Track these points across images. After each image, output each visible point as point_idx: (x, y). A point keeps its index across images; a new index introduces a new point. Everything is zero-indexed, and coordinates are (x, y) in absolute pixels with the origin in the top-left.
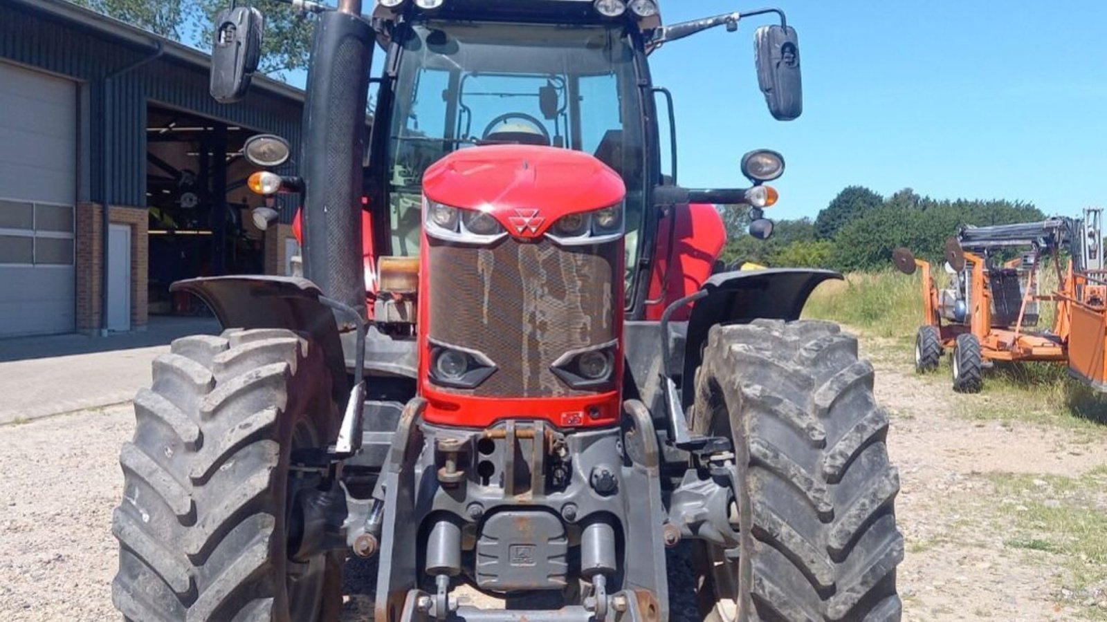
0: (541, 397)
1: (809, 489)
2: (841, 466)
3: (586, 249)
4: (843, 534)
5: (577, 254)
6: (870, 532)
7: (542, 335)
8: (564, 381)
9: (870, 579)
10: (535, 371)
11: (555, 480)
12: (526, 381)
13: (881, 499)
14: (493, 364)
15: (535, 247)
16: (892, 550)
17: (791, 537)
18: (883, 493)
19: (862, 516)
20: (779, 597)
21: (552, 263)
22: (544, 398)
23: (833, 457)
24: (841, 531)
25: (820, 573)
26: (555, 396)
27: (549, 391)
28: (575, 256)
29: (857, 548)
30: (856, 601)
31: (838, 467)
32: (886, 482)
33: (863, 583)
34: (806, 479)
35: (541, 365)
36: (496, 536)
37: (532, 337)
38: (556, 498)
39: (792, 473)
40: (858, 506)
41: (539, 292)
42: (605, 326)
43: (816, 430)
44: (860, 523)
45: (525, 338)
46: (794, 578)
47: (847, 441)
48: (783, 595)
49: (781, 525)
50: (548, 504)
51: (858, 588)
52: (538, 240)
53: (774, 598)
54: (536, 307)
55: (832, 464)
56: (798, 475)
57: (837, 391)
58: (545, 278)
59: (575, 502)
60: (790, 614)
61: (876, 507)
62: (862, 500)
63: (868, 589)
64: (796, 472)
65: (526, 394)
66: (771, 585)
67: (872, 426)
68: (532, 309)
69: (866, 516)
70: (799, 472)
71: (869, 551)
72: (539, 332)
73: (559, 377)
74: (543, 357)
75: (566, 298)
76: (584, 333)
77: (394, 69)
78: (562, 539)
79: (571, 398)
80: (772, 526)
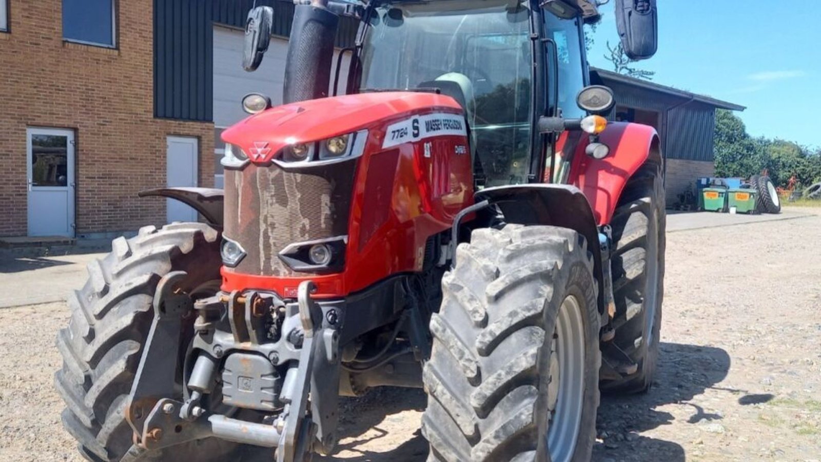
0: (271, 275)
1: (461, 358)
2: (488, 343)
3: (303, 171)
4: (481, 396)
5: (297, 174)
6: (508, 398)
7: (272, 232)
8: (287, 265)
9: (501, 434)
10: (268, 258)
11: (269, 334)
12: (262, 264)
13: (515, 372)
14: (243, 250)
15: (267, 169)
16: (521, 414)
17: (444, 394)
18: (517, 367)
19: (497, 384)
20: (435, 439)
21: (278, 181)
22: (274, 276)
23: (483, 335)
24: (479, 394)
25: (463, 425)
26: (282, 276)
27: (277, 272)
28: (295, 176)
29: (497, 409)
30: (491, 451)
31: (485, 343)
32: (523, 359)
33: (497, 437)
34: (460, 350)
35: (271, 253)
36: (231, 369)
37: (266, 233)
38: (267, 347)
39: (451, 344)
40: (495, 375)
41: (270, 201)
42: (323, 226)
43: (478, 313)
44: (495, 389)
45: (261, 234)
46: (450, 426)
47: (498, 324)
48: (439, 438)
49: (438, 384)
50: (260, 351)
51: (492, 440)
52: (269, 164)
53: (433, 439)
54: (268, 213)
55: (482, 340)
56: (455, 347)
57: (507, 283)
58: (273, 190)
59: (278, 351)
60: (444, 453)
61: (510, 378)
62: (499, 371)
63: (500, 442)
64: (454, 344)
65: (262, 273)
66: (430, 429)
67: (524, 313)
68: (265, 213)
69: (500, 385)
70: (456, 344)
71: (506, 412)
72: (270, 230)
73: (283, 261)
74: (273, 248)
75: (288, 207)
76: (303, 231)
77: (360, 40)
78: (272, 376)
79: (293, 277)
80: (432, 384)
